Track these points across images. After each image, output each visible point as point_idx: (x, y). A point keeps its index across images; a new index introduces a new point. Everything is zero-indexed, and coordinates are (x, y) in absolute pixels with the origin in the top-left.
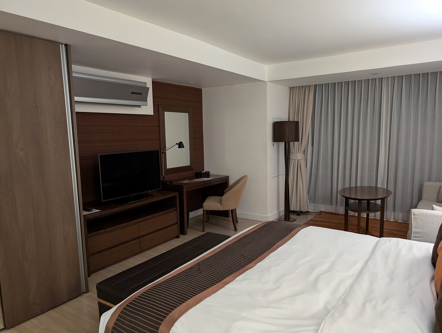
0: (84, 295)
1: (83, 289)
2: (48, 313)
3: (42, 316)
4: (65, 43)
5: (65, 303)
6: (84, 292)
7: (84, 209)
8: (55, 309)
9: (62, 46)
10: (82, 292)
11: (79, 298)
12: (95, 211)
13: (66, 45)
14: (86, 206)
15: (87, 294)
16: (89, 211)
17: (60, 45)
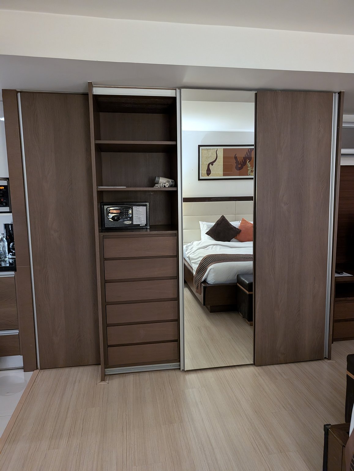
0: (326, 360)
1: (325, 354)
2: (290, 364)
3: (284, 365)
4: (339, 91)
5: (305, 361)
6: (325, 358)
7: (337, 272)
8: (297, 364)
9: (335, 95)
10: (324, 357)
11: (320, 361)
12: (345, 274)
13: (340, 93)
14: (339, 267)
15: (329, 361)
16: (339, 273)
17: (334, 94)
